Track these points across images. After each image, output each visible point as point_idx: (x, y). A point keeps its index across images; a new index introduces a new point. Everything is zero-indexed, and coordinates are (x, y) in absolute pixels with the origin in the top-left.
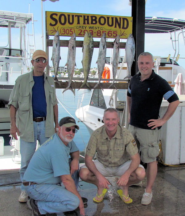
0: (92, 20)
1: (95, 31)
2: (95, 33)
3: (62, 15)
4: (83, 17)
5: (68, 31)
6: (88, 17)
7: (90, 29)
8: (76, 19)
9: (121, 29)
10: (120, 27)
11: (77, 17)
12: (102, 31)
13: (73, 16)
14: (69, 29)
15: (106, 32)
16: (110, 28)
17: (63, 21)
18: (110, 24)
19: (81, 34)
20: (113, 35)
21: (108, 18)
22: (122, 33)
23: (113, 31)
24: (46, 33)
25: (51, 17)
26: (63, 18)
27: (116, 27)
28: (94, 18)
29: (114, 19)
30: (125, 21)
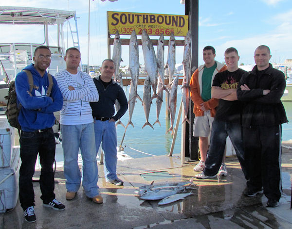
0: (151, 19)
1: (154, 29)
2: (154, 31)
3: (123, 14)
4: (142, 16)
5: (128, 30)
6: (147, 16)
7: (149, 28)
8: (136, 18)
10: (177, 26)
11: (137, 17)
12: (160, 29)
13: (133, 16)
14: (130, 28)
15: (164, 30)
16: (167, 26)
17: (124, 21)
18: (168, 22)
19: (141, 32)
21: (166, 17)
22: (179, 31)
23: (170, 29)
24: (108, 32)
25: (113, 16)
26: (124, 17)
27: (173, 25)
28: (152, 17)
29: (171, 18)
30: (182, 20)
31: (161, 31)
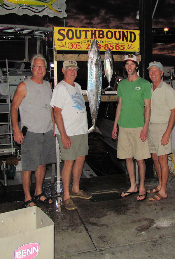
1: (102, 44)
2: (103, 47)
3: (70, 30)
4: (90, 31)
5: (75, 45)
9: (129, 42)
10: (127, 41)
11: (84, 32)
12: (109, 45)
14: (77, 44)
15: (113, 45)
16: (117, 42)
17: (70, 36)
18: (118, 37)
19: (89, 48)
20: (121, 48)
21: (115, 32)
22: (129, 46)
23: (120, 45)
24: (54, 48)
25: (59, 32)
27: (123, 40)
28: (101, 33)
29: (121, 33)
30: (133, 35)
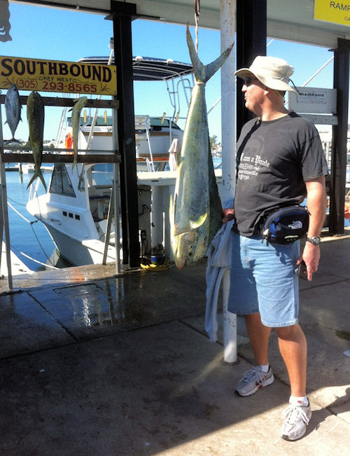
0: (61, 69)
1: (66, 83)
2: (66, 86)
3: (18, 61)
4: (48, 65)
5: (27, 83)
7: (59, 81)
8: (38, 67)
9: (102, 82)
10: (100, 80)
11: (39, 65)
12: (75, 84)
13: (34, 63)
14: (30, 81)
15: (81, 85)
16: (86, 80)
17: (20, 69)
18: (87, 74)
19: (47, 87)
20: (91, 89)
21: (83, 67)
22: (103, 87)
23: (90, 85)
25: (3, 63)
26: (20, 65)
27: (94, 79)
28: (63, 67)
29: (91, 68)
30: (107, 71)
31: (77, 87)
